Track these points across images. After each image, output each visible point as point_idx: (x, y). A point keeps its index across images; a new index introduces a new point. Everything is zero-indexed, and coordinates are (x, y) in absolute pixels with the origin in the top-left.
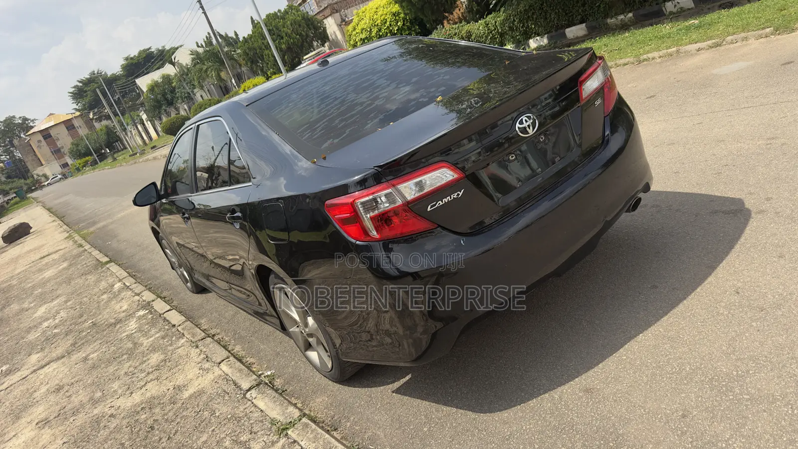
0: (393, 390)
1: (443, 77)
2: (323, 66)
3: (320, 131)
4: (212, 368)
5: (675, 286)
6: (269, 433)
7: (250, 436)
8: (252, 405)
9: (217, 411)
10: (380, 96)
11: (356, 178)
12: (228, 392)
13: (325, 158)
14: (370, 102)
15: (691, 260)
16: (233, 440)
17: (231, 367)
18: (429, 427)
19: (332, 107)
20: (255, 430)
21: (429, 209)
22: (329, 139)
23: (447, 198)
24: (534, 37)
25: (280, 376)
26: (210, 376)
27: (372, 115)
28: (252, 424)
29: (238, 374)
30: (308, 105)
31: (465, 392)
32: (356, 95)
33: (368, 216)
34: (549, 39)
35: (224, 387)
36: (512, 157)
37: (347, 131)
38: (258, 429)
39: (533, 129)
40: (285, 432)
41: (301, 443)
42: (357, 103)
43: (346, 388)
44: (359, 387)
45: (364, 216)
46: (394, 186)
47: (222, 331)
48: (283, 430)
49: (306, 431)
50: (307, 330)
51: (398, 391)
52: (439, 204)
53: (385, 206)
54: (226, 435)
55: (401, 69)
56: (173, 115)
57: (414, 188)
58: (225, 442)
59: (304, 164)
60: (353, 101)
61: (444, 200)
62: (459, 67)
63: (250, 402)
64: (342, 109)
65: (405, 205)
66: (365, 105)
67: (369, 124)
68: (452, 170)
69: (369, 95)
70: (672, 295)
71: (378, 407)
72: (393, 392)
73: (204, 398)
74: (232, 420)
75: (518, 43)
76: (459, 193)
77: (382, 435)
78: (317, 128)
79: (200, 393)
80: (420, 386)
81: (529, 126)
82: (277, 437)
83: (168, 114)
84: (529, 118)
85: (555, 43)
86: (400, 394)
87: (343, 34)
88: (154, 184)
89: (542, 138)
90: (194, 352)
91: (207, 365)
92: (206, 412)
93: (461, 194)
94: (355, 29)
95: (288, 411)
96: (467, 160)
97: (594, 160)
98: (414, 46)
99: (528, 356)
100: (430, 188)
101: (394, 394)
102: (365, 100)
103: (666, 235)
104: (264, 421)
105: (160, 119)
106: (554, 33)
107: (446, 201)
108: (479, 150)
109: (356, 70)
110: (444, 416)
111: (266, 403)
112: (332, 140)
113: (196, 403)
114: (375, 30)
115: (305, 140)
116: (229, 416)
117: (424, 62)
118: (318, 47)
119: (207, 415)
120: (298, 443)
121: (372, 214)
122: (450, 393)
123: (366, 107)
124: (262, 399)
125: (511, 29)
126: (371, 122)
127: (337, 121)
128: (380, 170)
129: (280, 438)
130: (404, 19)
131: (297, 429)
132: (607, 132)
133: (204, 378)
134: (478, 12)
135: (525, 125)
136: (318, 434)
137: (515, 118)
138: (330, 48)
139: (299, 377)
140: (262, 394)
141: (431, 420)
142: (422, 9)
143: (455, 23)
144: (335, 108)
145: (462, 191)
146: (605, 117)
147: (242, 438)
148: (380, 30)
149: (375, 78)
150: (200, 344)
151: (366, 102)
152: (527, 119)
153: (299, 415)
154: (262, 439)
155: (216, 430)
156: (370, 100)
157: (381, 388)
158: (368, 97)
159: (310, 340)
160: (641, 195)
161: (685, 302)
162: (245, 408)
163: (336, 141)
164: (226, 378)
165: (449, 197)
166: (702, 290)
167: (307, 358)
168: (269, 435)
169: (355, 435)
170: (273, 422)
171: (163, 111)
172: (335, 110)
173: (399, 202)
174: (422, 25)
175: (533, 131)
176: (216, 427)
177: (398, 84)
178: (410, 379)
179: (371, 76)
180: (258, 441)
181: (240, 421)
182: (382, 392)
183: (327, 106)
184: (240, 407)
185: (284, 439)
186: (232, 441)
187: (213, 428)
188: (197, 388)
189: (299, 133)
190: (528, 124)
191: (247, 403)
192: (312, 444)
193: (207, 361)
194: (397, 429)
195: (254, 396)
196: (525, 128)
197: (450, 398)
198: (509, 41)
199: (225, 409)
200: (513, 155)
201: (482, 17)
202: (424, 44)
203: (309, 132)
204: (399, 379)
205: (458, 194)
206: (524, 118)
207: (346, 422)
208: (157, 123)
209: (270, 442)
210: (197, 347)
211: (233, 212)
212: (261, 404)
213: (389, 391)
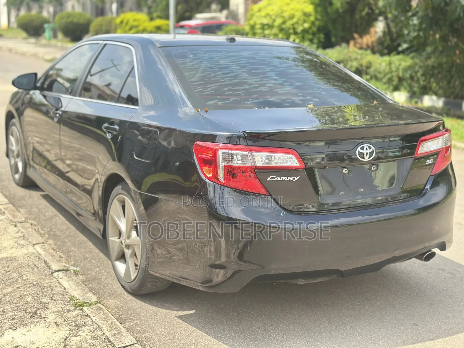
0: (176, 315)
1: (321, 91)
2: (231, 42)
3: (210, 91)
4: (27, 246)
5: (431, 330)
6: (67, 304)
7: (50, 301)
8: (57, 282)
9: (24, 276)
10: (266, 85)
11: (225, 134)
12: (38, 266)
13: (206, 112)
14: (256, 85)
15: (454, 318)
16: (35, 299)
17: (45, 251)
18: (195, 346)
19: (226, 77)
20: (55, 298)
21: (268, 179)
22: (215, 99)
23: (285, 177)
24: (431, 95)
25: (83, 274)
26: (24, 251)
27: (255, 96)
28: (53, 294)
29: (50, 258)
30: (208, 67)
31: (234, 336)
32: (248, 76)
33: (224, 164)
34: (446, 104)
35: (35, 262)
36: (345, 171)
37: (231, 99)
38: (58, 299)
39: (370, 157)
40: (81, 307)
41: (92, 318)
42: (246, 82)
43: (138, 301)
44: (149, 304)
45: (220, 163)
46: (251, 151)
47: (38, 224)
48: (80, 306)
49: (99, 312)
50: (128, 241)
51: (180, 317)
52: (278, 179)
53: (237, 162)
54: (30, 294)
55: (291, 71)
56: (34, 12)
57: (264, 159)
58: (27, 298)
59: (189, 109)
60: (245, 79)
61: (282, 178)
62: (342, 91)
63: (55, 280)
64: (234, 81)
65: (253, 169)
66: (252, 86)
67: (249, 101)
68: (297, 158)
69: (259, 80)
70: (425, 334)
71: (160, 321)
72: (176, 317)
73: (15, 264)
74: (37, 286)
75: (413, 95)
76: (295, 177)
77: (157, 339)
78: (210, 87)
79: (13, 259)
80: (199, 320)
81: (367, 153)
82: (74, 308)
83: (29, 9)
84: (370, 148)
85: (449, 110)
86: (181, 319)
87: (247, 10)
88: (36, 74)
89: (374, 168)
90: (12, 229)
91: (22, 242)
92: (15, 274)
93: (296, 179)
94: (260, 10)
95: (88, 295)
96: (312, 159)
97: (407, 203)
98: (309, 57)
99: (293, 332)
100: (275, 164)
101: (176, 318)
102: (254, 83)
103: (446, 296)
104: (65, 295)
105: (19, 10)
106: (451, 100)
107: (283, 179)
108: (324, 156)
109: (256, 57)
110: (210, 344)
111: (70, 284)
112: (217, 101)
113: (7, 265)
114: (279, 21)
115: (196, 92)
116: (35, 283)
117: (313, 74)
118: (215, 11)
119: (15, 276)
120: (90, 318)
121: (226, 164)
122: (222, 333)
123: (251, 88)
124: (67, 280)
125: (412, 78)
126: (251, 101)
127: (226, 89)
128: (246, 135)
129: (76, 309)
130: (313, 23)
131: (91, 308)
132: (428, 187)
133: (18, 250)
134: (388, 47)
135: (364, 151)
136: (108, 317)
137: (360, 143)
138: (227, 18)
139: (100, 280)
140: (68, 277)
141: (199, 343)
142: (334, 21)
143: (361, 48)
144: (228, 79)
145: (298, 177)
146: (431, 176)
147: (43, 300)
148: (284, 23)
149: (268, 69)
150: (19, 225)
151: (253, 84)
152: (368, 148)
153: (96, 300)
154: (60, 306)
155: (21, 288)
156: (258, 84)
157: (167, 311)
158: (256, 82)
159: (126, 251)
160: (436, 250)
161: (432, 342)
162: (50, 282)
163: (220, 103)
164: (39, 257)
165: (287, 177)
166: (450, 339)
167: (114, 267)
168: (67, 305)
169: (135, 332)
170: (72, 298)
171: (25, 4)
172: (228, 80)
173: (250, 164)
174: (328, 36)
175: (369, 158)
176: (21, 286)
177: (284, 82)
178: (193, 313)
179: (265, 67)
180: (56, 306)
181: (44, 289)
182: (167, 314)
183: (223, 74)
184: (46, 280)
185: (79, 311)
186: (33, 299)
187: (19, 286)
188: (9, 255)
189: (194, 85)
190: (367, 151)
191: (53, 279)
192: (101, 321)
193: (24, 239)
194: (170, 339)
195: (60, 277)
196: (363, 154)
197: (220, 336)
198: (405, 88)
199: (32, 277)
200: (347, 170)
201: (389, 54)
202: (318, 59)
203: (202, 88)
204: (184, 310)
205: (294, 179)
206: (366, 146)
207: (130, 322)
208: (13, 13)
209: (66, 309)
210: (16, 226)
211: (112, 123)
212: (65, 284)
213: (173, 315)
